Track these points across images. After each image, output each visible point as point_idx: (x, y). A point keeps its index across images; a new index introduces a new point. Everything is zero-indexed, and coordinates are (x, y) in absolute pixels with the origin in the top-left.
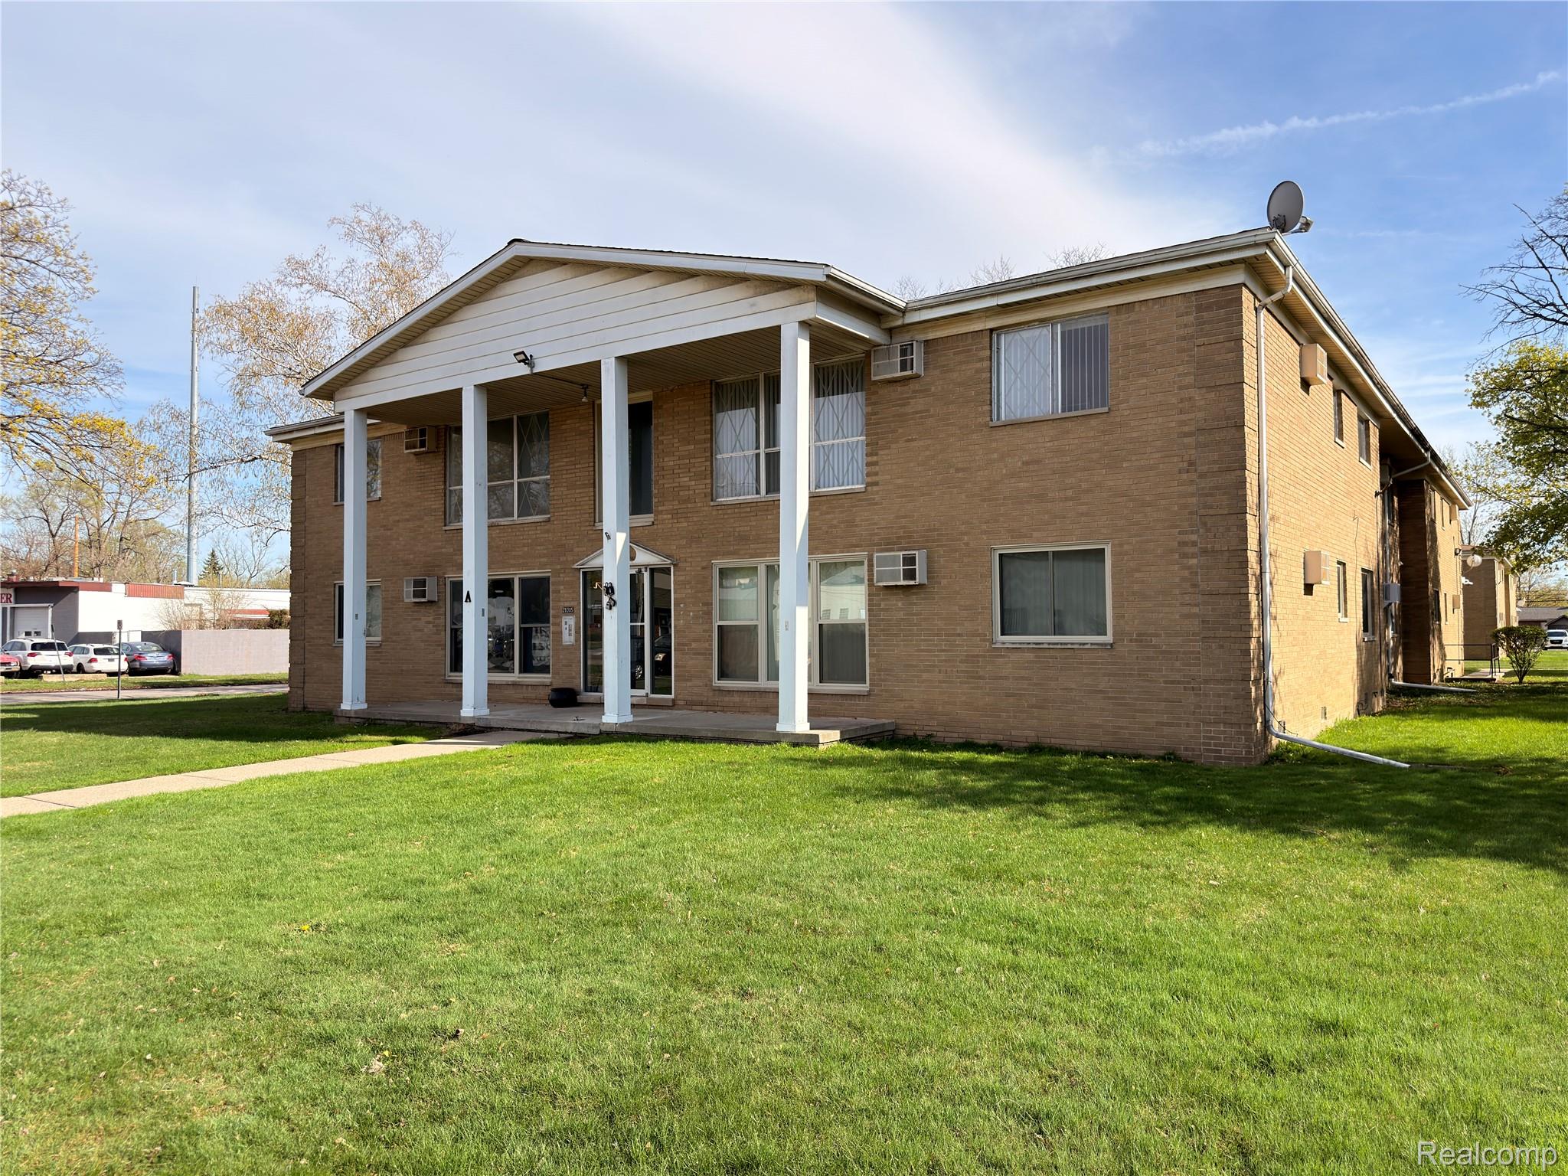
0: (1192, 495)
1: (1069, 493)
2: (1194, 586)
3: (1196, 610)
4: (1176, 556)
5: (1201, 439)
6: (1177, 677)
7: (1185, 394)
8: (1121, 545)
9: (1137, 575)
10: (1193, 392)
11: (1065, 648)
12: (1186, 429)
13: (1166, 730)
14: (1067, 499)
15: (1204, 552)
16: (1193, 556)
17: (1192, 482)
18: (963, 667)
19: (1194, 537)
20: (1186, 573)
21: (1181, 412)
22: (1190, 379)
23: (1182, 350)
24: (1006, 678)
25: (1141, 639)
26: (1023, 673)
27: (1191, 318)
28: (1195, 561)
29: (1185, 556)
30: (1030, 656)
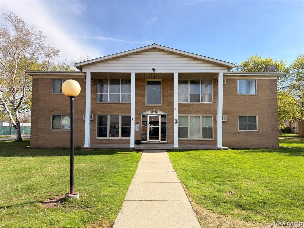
0: (270, 109)
1: (251, 107)
2: (270, 123)
3: (270, 126)
4: (268, 118)
5: (272, 101)
6: (268, 136)
7: (269, 94)
8: (260, 116)
9: (262, 121)
10: (270, 94)
11: (251, 132)
12: (269, 99)
13: (266, 145)
14: (251, 108)
15: (272, 118)
16: (270, 118)
17: (270, 107)
18: (233, 135)
19: (270, 116)
20: (269, 121)
21: (268, 97)
22: (269, 92)
23: (268, 87)
24: (240, 137)
25: (263, 131)
26: (244, 136)
27: (270, 83)
28: (270, 119)
29: (269, 118)
30: (245, 133)
